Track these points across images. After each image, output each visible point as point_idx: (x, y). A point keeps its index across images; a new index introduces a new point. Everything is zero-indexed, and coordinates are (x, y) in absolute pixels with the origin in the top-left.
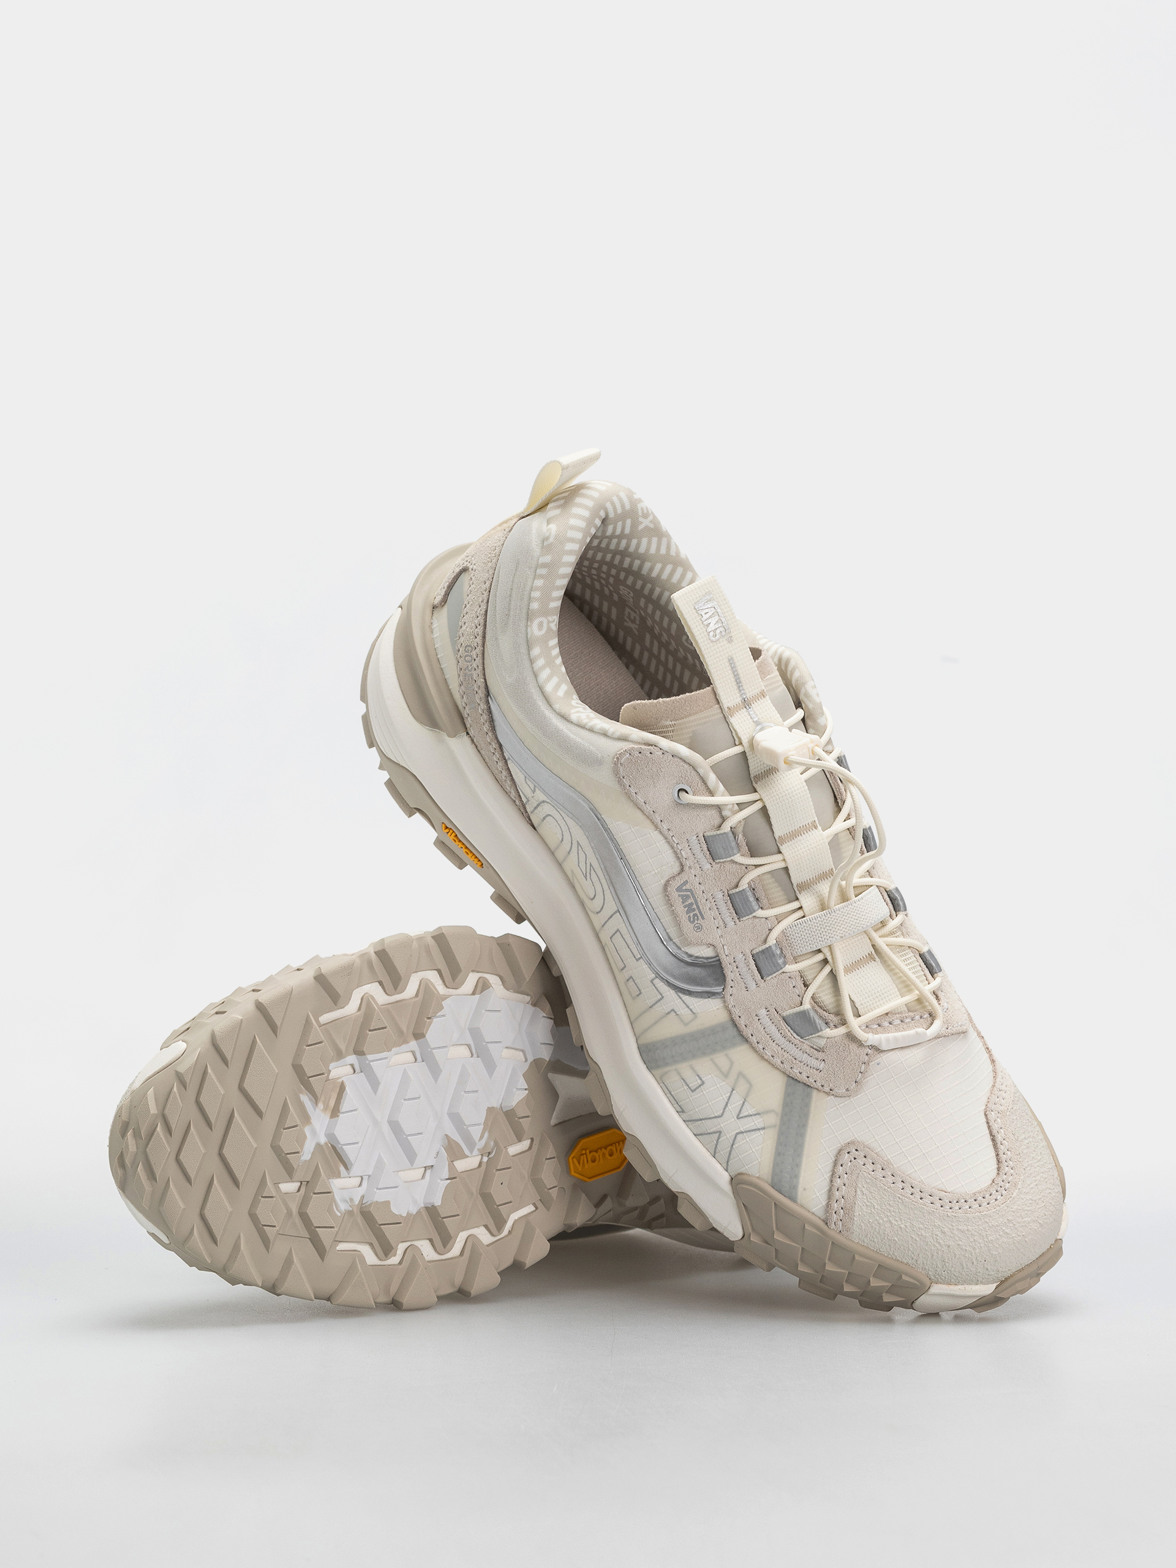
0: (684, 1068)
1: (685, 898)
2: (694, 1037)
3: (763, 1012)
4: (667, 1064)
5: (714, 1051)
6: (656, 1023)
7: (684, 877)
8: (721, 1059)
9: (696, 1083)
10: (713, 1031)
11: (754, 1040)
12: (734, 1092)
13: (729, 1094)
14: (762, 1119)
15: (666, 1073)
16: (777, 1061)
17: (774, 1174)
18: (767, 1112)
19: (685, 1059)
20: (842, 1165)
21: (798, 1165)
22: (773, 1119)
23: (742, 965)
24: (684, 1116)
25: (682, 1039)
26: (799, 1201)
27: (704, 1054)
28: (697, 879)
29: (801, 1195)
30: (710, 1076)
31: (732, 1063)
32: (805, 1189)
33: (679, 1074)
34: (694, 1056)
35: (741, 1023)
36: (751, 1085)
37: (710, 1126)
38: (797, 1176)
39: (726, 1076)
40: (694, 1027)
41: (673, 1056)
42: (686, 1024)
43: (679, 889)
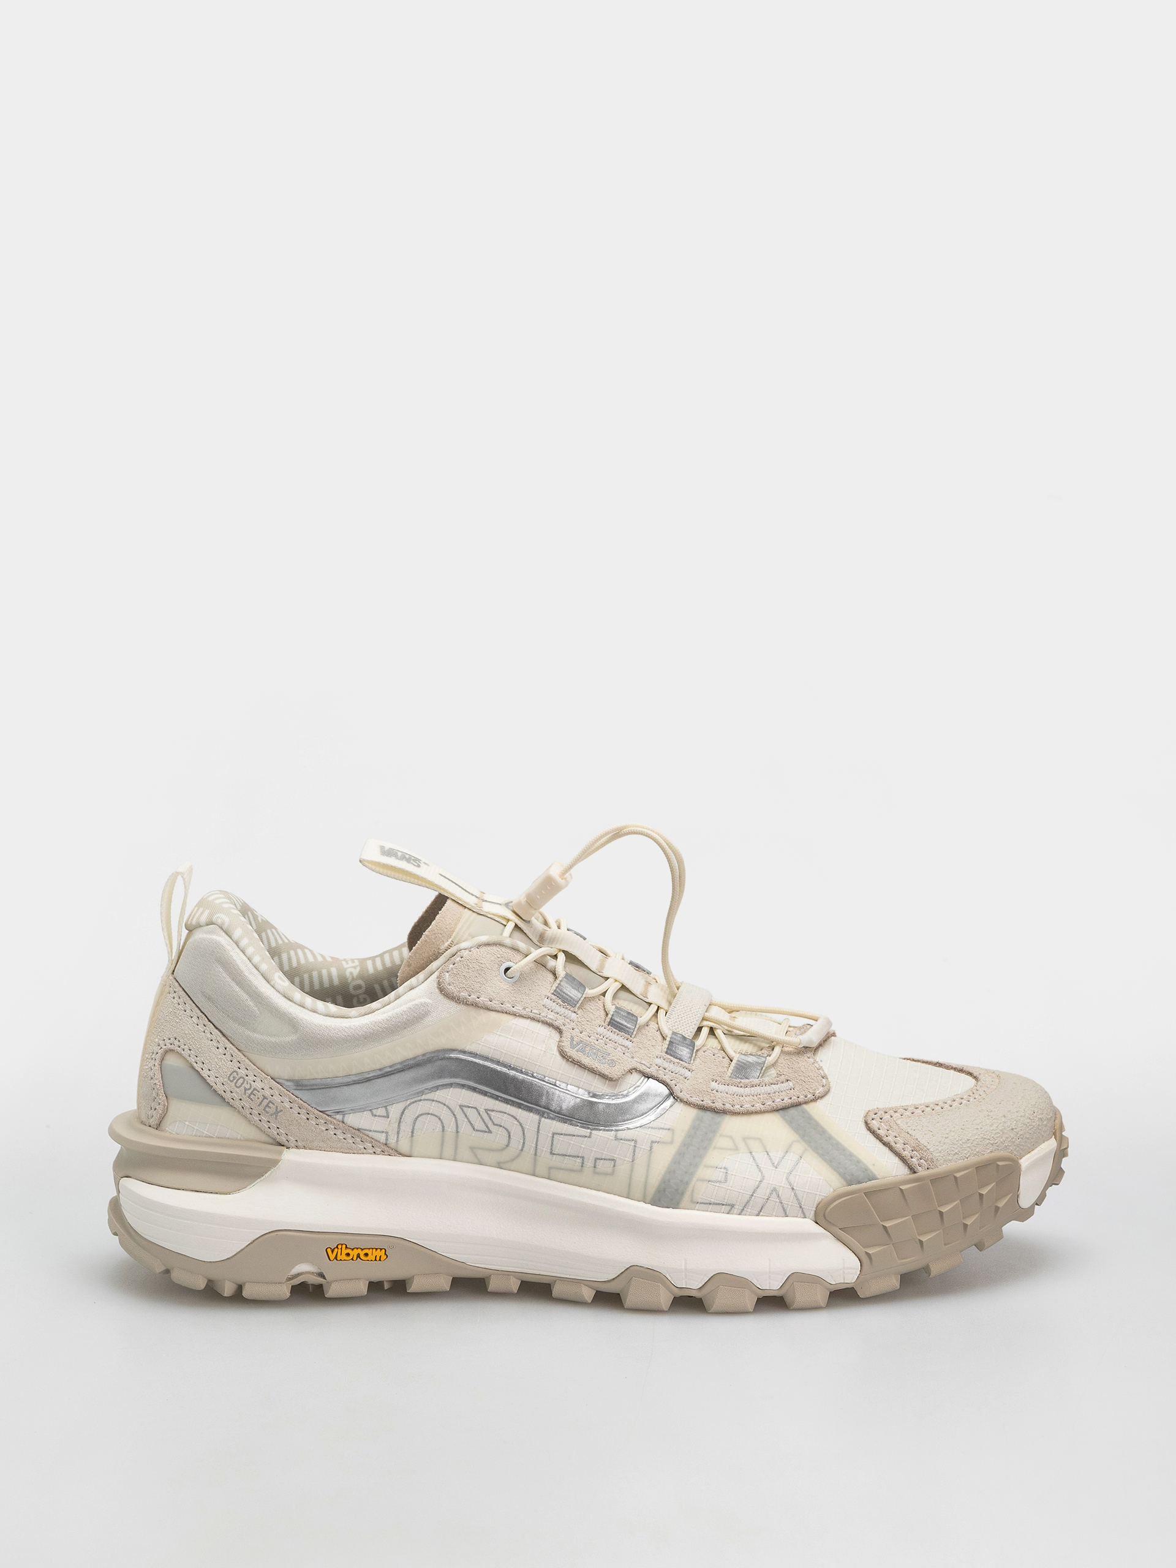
0: (702, 1172)
1: (582, 1051)
2: (686, 1145)
3: (714, 1085)
4: (687, 1183)
5: (710, 1140)
6: (649, 1166)
7: (567, 1035)
8: (720, 1142)
9: (722, 1173)
10: (695, 1128)
11: (728, 1106)
12: (753, 1153)
13: (752, 1158)
14: (792, 1153)
15: (693, 1191)
16: (758, 1106)
17: (842, 1175)
18: (790, 1146)
19: (697, 1166)
20: (879, 1129)
21: (851, 1155)
22: (799, 1147)
23: (666, 1065)
24: (737, 1208)
25: (681, 1153)
26: (878, 1177)
27: (706, 1149)
28: (576, 1030)
29: (875, 1170)
30: (726, 1159)
31: (731, 1137)
32: (874, 1165)
33: (703, 1180)
34: (701, 1157)
35: (708, 1102)
36: (759, 1139)
37: (762, 1193)
38: (859, 1162)
39: (736, 1149)
40: (679, 1139)
41: (686, 1173)
42: (672, 1142)
43: (573, 1046)
